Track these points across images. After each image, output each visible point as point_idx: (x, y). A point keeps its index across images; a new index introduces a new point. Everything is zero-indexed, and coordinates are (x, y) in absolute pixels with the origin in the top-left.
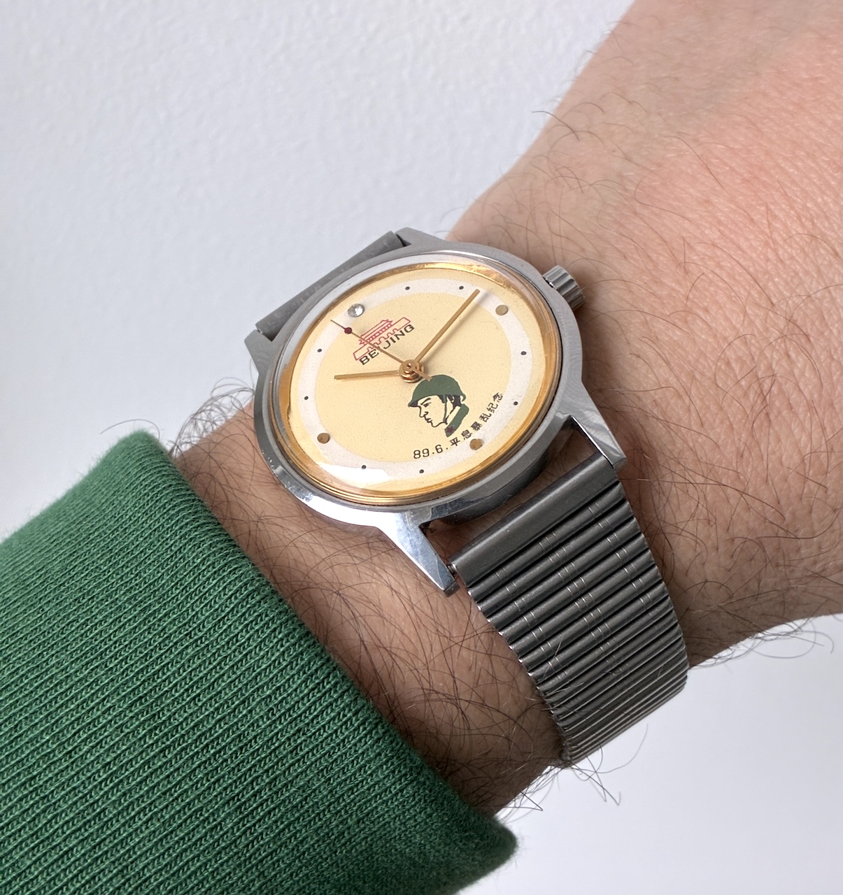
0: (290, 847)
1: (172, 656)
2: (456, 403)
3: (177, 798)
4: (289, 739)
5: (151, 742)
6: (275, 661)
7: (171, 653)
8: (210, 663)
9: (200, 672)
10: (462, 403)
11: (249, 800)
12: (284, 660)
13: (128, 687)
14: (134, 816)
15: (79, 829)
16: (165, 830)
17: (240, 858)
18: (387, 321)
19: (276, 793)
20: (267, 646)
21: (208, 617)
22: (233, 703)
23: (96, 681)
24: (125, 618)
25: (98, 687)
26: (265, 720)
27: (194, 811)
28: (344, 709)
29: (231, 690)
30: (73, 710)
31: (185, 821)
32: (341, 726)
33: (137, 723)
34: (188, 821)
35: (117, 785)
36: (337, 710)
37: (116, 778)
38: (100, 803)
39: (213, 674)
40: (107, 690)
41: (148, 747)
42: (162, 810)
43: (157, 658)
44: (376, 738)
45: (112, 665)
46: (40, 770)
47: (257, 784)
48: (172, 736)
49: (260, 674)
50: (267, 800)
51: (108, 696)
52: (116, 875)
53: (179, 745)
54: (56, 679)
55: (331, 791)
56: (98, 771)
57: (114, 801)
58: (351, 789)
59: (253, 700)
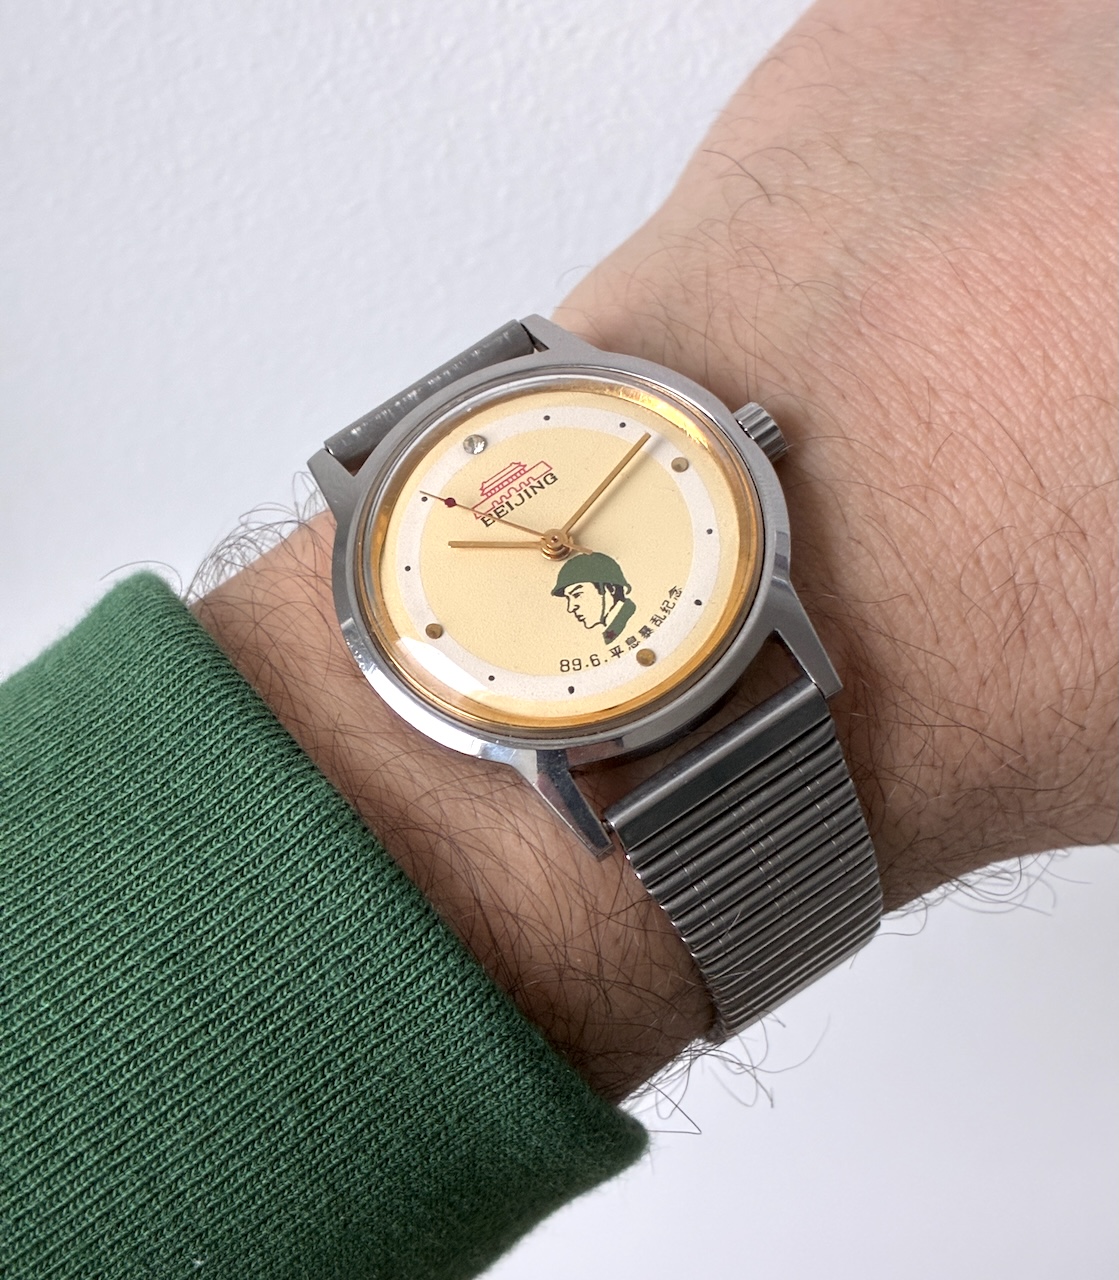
0: (370, 1152)
1: (217, 900)
2: (619, 596)
3: (223, 1089)
4: (373, 1013)
5: (189, 1014)
6: (357, 911)
7: (216, 895)
8: (269, 911)
9: (256, 922)
10: (626, 596)
11: (318, 1090)
12: (369, 910)
13: (157, 940)
14: (166, 1113)
15: (92, 1128)
16: (206, 1129)
17: (303, 1166)
18: (519, 464)
19: (354, 1082)
20: (347, 891)
21: (266, 849)
22: (299, 965)
23: (113, 929)
24: (150, 845)
25: (114, 939)
26: (342, 987)
27: (246, 1106)
28: (447, 975)
29: (297, 947)
30: (80, 968)
31: (234, 1118)
32: (443, 997)
33: (170, 989)
34: (238, 1119)
35: (143, 1070)
36: (438, 977)
37: (143, 1061)
38: (120, 1095)
39: (274, 925)
40: (128, 943)
41: (184, 1021)
42: (203, 1104)
43: (197, 902)
44: (487, 1013)
45: (133, 909)
46: (37, 1048)
47: (329, 1071)
48: (218, 1006)
49: (336, 927)
50: (341, 1092)
51: (130, 951)
52: (140, 1189)
53: (227, 1018)
54: (56, 925)
55: (426, 1080)
56: (118, 1051)
57: (139, 1093)
58: (453, 1077)
59: (327, 961)
